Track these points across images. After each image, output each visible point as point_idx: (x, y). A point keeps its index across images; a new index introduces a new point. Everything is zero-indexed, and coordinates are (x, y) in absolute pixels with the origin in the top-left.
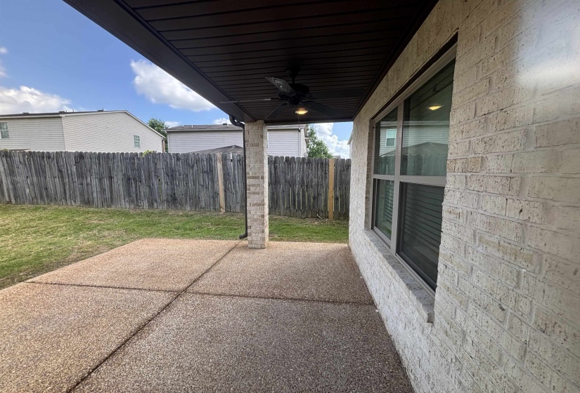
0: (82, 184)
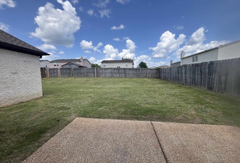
0: (209, 78)
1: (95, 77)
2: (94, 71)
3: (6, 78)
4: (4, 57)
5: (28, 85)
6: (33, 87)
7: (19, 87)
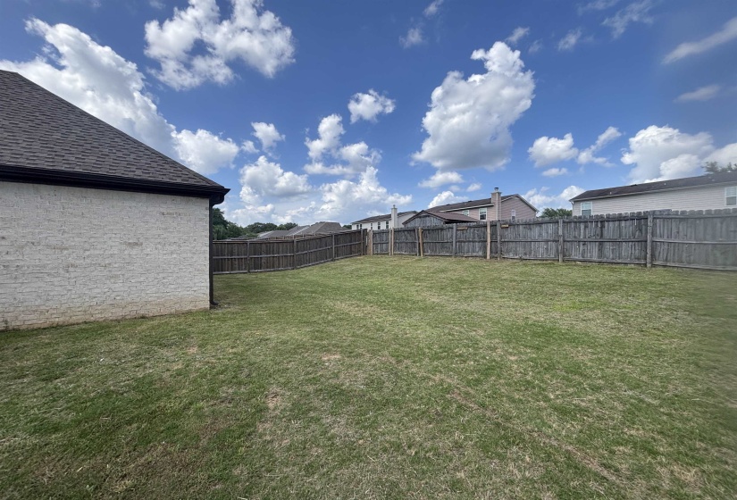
1: (485, 257)
2: (485, 233)
3: (112, 255)
4: (113, 207)
5: (165, 275)
6: (180, 281)
7: (142, 279)
